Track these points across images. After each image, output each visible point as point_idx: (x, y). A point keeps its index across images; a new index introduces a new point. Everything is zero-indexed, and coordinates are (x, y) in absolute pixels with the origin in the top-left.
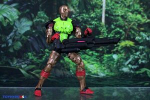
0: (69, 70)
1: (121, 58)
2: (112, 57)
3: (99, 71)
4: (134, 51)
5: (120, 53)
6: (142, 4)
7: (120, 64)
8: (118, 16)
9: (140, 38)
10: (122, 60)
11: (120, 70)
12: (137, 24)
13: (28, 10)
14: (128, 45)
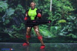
0: (33, 34)
1: (59, 28)
2: (55, 28)
3: (48, 35)
4: (66, 25)
5: (59, 26)
6: (70, 1)
7: (59, 31)
8: (58, 7)
9: (69, 19)
10: (60, 29)
11: (59, 34)
12: (68, 11)
13: (13, 4)
14: (63, 22)
